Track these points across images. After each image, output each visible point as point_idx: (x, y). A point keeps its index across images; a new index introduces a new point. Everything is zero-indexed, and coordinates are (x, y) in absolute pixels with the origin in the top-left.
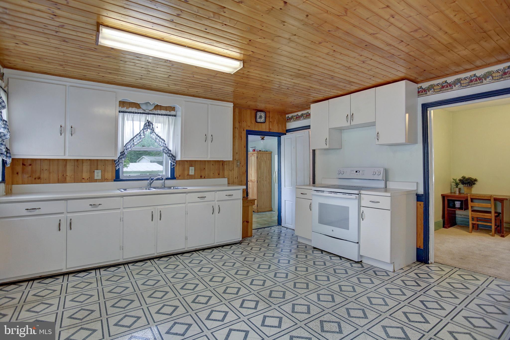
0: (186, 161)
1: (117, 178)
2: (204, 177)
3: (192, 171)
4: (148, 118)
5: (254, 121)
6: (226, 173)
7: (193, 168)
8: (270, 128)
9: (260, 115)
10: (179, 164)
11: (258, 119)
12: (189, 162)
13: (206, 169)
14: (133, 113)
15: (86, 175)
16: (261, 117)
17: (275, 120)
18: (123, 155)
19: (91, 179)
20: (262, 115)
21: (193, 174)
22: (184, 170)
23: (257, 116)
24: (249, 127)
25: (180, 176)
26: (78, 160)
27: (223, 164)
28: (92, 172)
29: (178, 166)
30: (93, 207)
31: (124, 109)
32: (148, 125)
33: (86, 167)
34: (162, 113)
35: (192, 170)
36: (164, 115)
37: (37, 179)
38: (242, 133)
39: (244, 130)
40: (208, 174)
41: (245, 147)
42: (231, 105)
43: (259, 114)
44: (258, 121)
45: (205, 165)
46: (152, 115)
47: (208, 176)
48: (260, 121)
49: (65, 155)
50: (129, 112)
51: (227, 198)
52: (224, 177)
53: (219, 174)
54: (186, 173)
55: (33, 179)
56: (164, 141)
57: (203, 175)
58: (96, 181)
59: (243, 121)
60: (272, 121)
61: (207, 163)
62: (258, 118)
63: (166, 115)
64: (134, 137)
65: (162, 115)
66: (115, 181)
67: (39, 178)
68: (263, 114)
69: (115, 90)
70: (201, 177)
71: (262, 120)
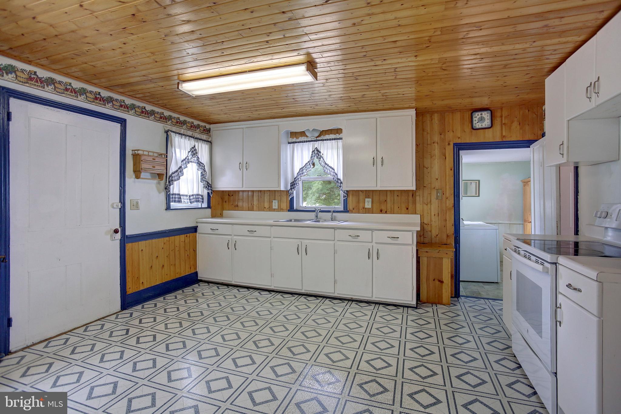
0: (361, 191)
1: (291, 209)
2: (386, 212)
3: (368, 204)
4: (316, 145)
5: (468, 129)
6: (419, 207)
7: (370, 200)
8: (504, 134)
9: (480, 116)
10: (353, 195)
11: (476, 124)
12: (364, 193)
13: (388, 200)
14: (302, 142)
15: (266, 205)
16: (482, 119)
17: (516, 119)
18: (293, 185)
19: (270, 209)
20: (483, 115)
21: (370, 206)
22: (358, 202)
23: (474, 119)
24: (459, 138)
25: (353, 209)
26: (261, 191)
27: (414, 195)
28: (271, 202)
29: (351, 196)
30: (250, 233)
31: (294, 140)
32: (317, 153)
33: (266, 198)
34: (330, 138)
35: (368, 202)
36: (333, 139)
37: (236, 207)
38: (446, 149)
39: (449, 144)
40: (391, 208)
41: (451, 170)
42: (413, 112)
43: (477, 116)
44: (477, 127)
45: (387, 196)
46: (320, 142)
47: (391, 210)
48: (480, 127)
49: (243, 187)
50: (298, 142)
51: (390, 241)
52: (415, 213)
53: (407, 209)
54: (361, 205)
55: (234, 206)
56: (334, 170)
57: (383, 208)
58: (274, 210)
59: (446, 131)
60: (506, 122)
61: (389, 193)
62: (477, 121)
63: (335, 139)
64: (303, 167)
65: (330, 140)
66: (289, 211)
67: (237, 206)
68: (486, 115)
69: (277, 123)
70: (381, 211)
71: (487, 123)
